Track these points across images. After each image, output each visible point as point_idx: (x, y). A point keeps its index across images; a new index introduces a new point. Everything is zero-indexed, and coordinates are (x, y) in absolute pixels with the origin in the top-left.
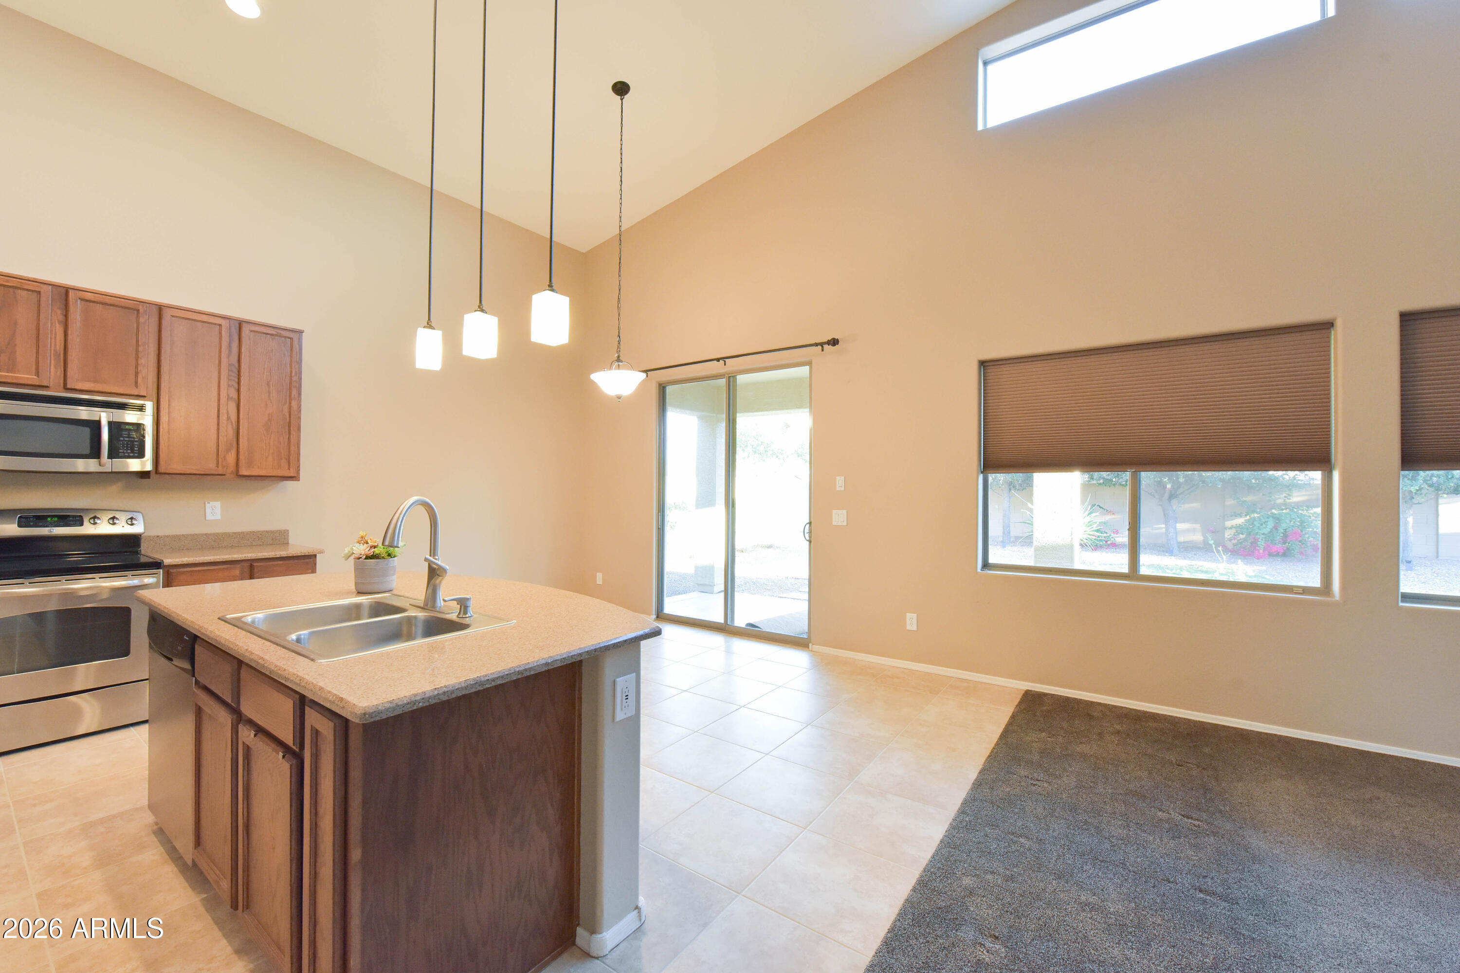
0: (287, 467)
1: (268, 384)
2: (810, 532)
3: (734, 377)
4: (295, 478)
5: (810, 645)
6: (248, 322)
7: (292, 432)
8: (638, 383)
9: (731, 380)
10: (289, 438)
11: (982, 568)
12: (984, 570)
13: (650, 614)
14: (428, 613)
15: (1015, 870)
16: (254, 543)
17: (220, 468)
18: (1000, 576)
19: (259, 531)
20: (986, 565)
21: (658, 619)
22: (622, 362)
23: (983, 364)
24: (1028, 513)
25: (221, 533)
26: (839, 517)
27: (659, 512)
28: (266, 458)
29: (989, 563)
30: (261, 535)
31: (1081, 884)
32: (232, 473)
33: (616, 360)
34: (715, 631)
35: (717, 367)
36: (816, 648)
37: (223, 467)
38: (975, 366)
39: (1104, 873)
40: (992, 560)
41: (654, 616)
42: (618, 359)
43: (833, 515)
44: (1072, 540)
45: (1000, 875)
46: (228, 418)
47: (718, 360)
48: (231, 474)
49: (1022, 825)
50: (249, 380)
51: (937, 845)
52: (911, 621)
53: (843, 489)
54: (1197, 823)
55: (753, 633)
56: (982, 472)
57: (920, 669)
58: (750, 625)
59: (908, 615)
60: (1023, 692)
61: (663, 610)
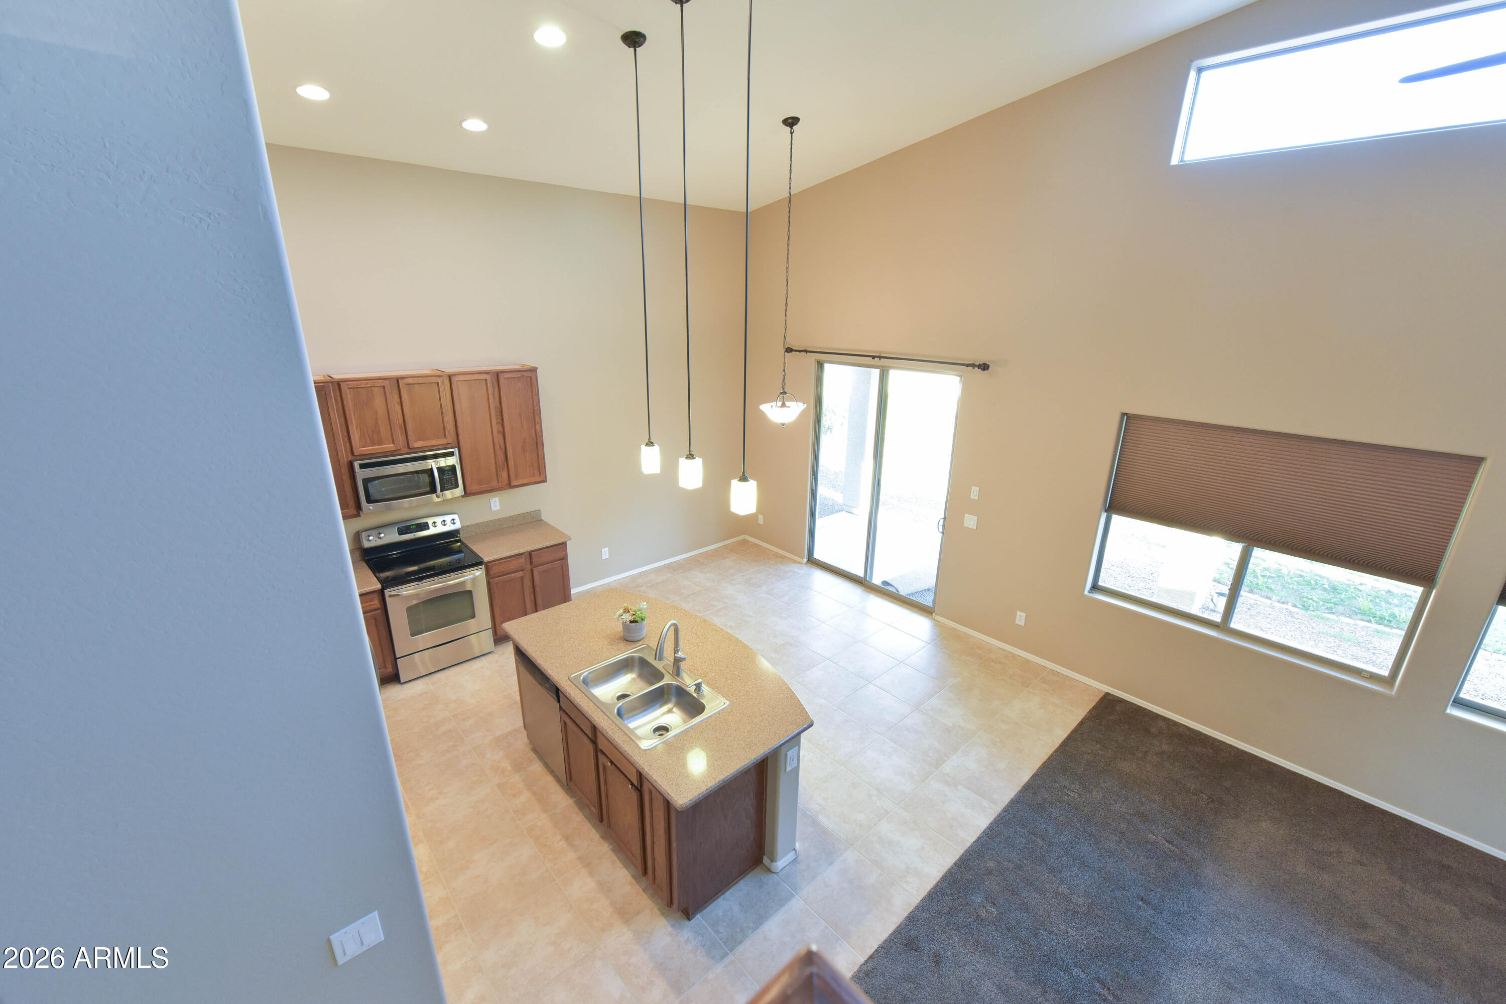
0: (539, 475)
1: (520, 416)
2: (944, 526)
3: (888, 370)
4: (545, 481)
5: (934, 614)
6: (503, 372)
7: (539, 448)
8: (800, 411)
9: (884, 371)
10: (538, 453)
11: (1091, 589)
12: (1091, 592)
13: (803, 558)
14: (676, 682)
15: (1025, 861)
16: (521, 523)
17: (500, 484)
18: (1105, 599)
19: (523, 513)
20: (1095, 587)
21: (808, 562)
22: (786, 395)
23: (1126, 417)
25: (501, 518)
26: (970, 521)
27: (813, 476)
28: (526, 470)
29: (1098, 586)
30: (524, 516)
31: (1064, 879)
32: (507, 485)
33: (782, 394)
34: (855, 583)
35: (872, 361)
36: (938, 618)
37: (501, 482)
38: (1118, 418)
39: (1084, 875)
40: (1101, 583)
41: (806, 560)
42: (784, 393)
43: (965, 518)
45: (1013, 863)
46: (500, 446)
47: (873, 357)
49: (1044, 829)
50: (509, 415)
51: (981, 833)
52: (1020, 618)
53: (976, 498)
54: (1173, 848)
55: (886, 592)
56: (1106, 511)
57: (1022, 655)
58: (885, 583)
59: (1019, 613)
60: (1103, 694)
61: (813, 554)
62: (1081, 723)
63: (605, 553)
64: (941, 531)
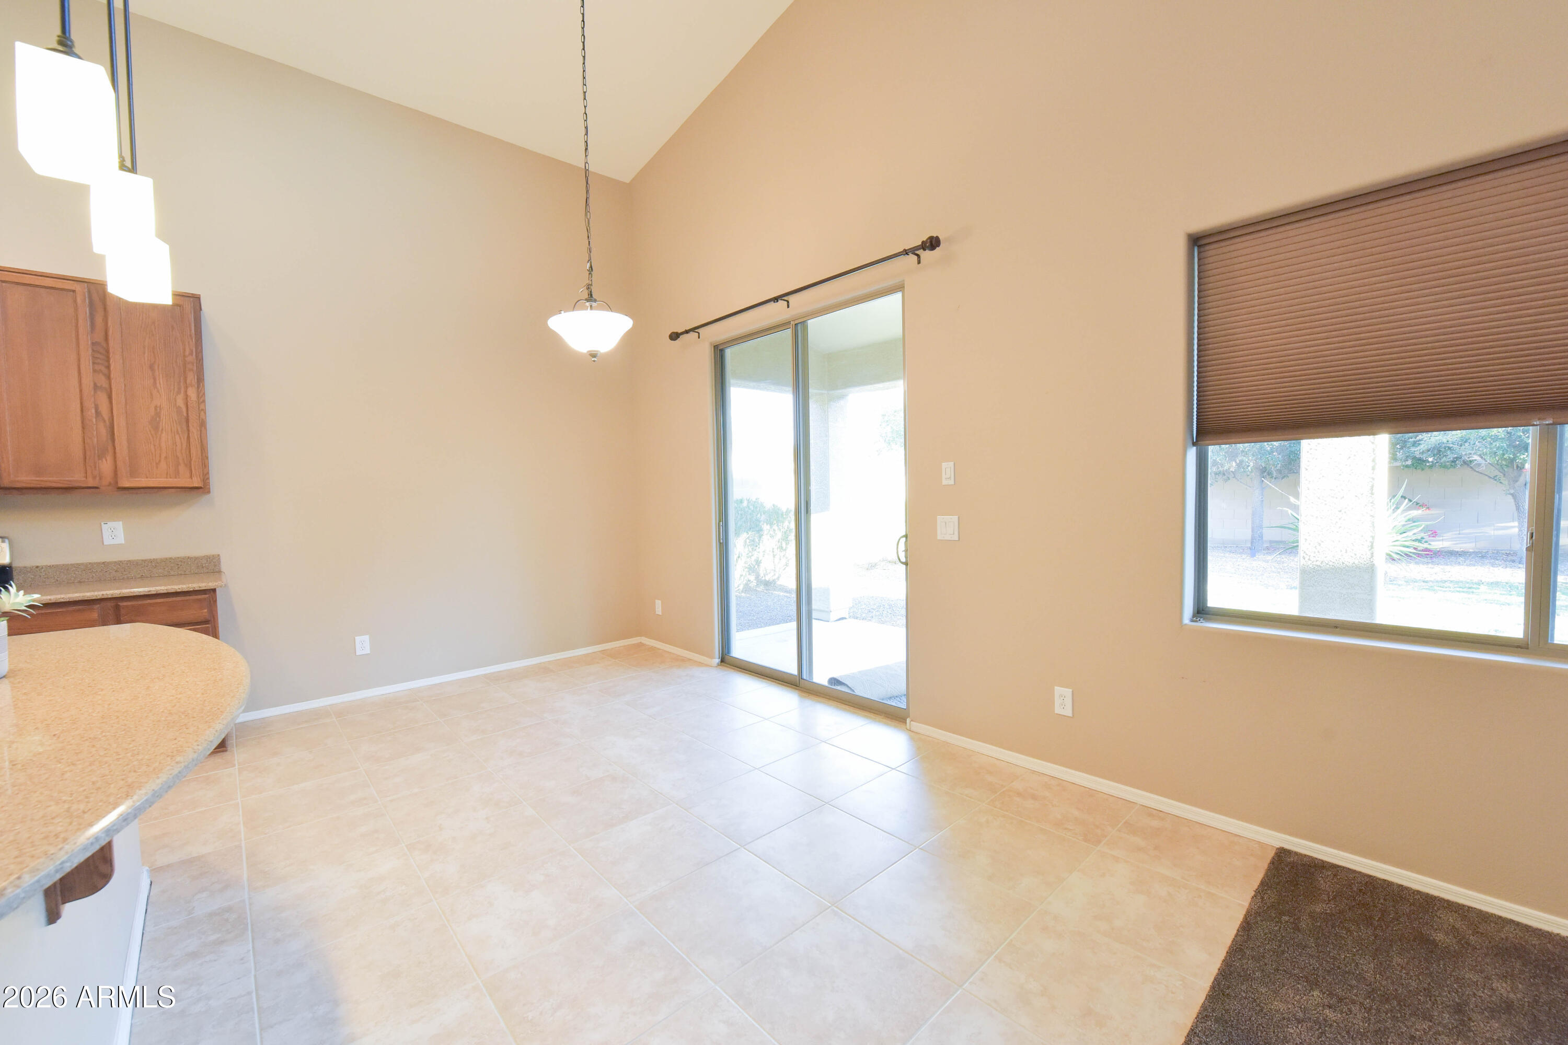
0: (188, 475)
1: (152, 366)
2: (907, 549)
3: (804, 323)
5: (908, 720)
7: (192, 429)
8: (621, 331)
9: (798, 328)
10: (188, 437)
11: (1194, 616)
12: (1196, 621)
13: (712, 657)
16: (172, 573)
17: (90, 479)
18: (1228, 634)
19: (178, 558)
20: (1201, 611)
21: (723, 664)
22: (595, 301)
23: (1197, 241)
24: (1290, 511)
25: (125, 561)
26: (947, 527)
27: (720, 521)
28: (157, 464)
29: (1207, 607)
30: (181, 561)
32: (110, 484)
33: (586, 300)
34: (788, 686)
35: (777, 312)
36: (916, 726)
37: (94, 477)
38: (1180, 248)
40: (1213, 601)
41: (717, 660)
42: (590, 298)
43: (939, 523)
44: (1372, 556)
46: (98, 413)
47: (776, 299)
48: (108, 486)
50: (123, 363)
52: (1063, 700)
53: (952, 482)
55: (838, 696)
56: (1194, 444)
57: (1078, 781)
58: (835, 681)
59: (1058, 690)
60: (1271, 854)
61: (729, 651)
62: (1247, 927)
63: (363, 645)
64: (903, 560)
